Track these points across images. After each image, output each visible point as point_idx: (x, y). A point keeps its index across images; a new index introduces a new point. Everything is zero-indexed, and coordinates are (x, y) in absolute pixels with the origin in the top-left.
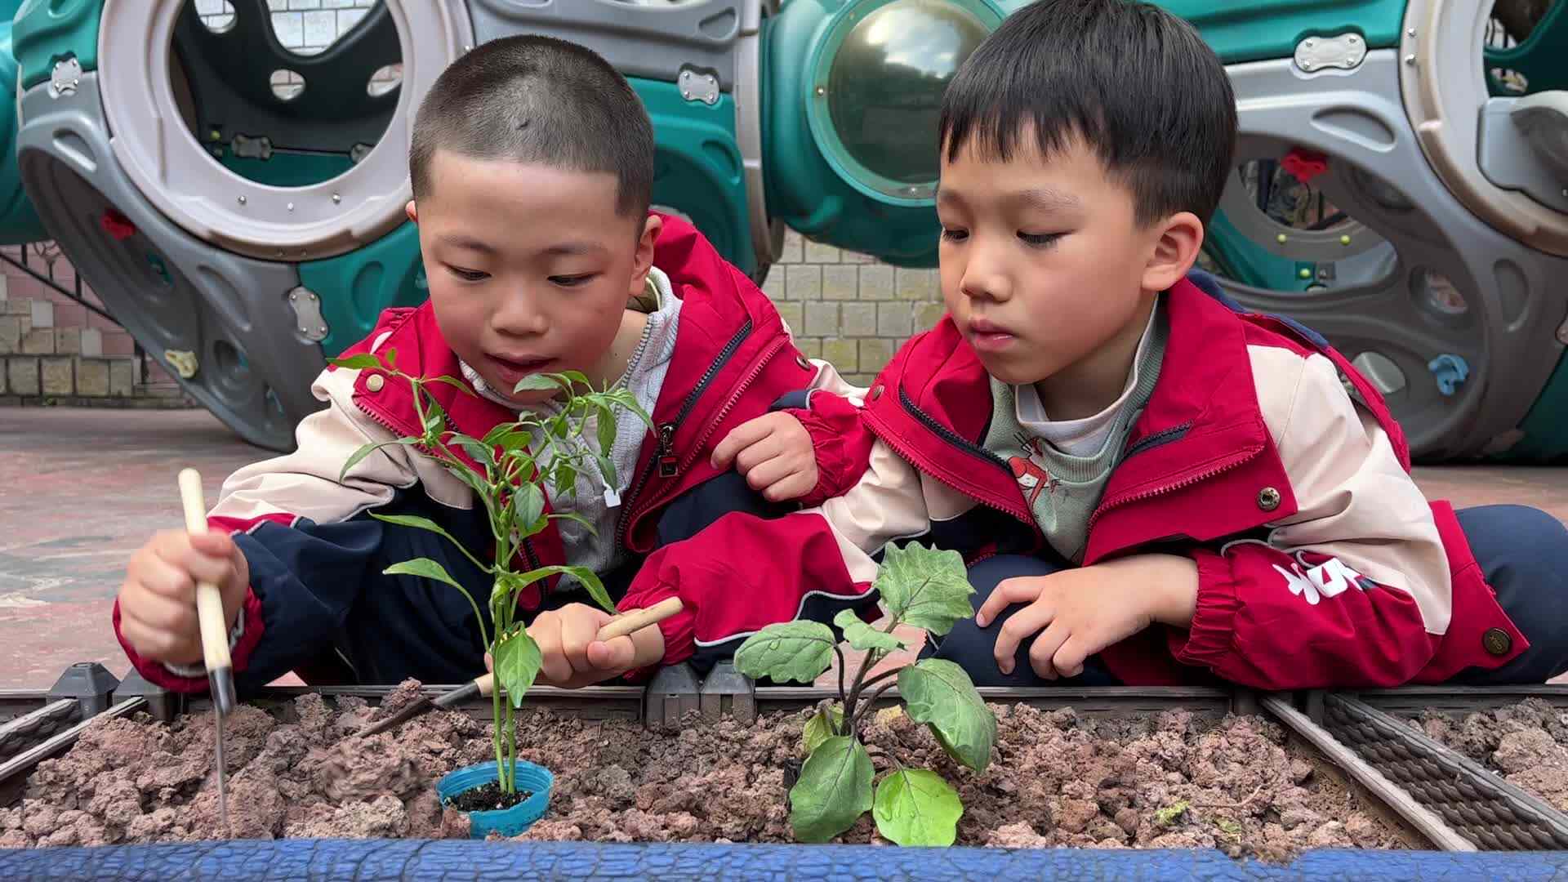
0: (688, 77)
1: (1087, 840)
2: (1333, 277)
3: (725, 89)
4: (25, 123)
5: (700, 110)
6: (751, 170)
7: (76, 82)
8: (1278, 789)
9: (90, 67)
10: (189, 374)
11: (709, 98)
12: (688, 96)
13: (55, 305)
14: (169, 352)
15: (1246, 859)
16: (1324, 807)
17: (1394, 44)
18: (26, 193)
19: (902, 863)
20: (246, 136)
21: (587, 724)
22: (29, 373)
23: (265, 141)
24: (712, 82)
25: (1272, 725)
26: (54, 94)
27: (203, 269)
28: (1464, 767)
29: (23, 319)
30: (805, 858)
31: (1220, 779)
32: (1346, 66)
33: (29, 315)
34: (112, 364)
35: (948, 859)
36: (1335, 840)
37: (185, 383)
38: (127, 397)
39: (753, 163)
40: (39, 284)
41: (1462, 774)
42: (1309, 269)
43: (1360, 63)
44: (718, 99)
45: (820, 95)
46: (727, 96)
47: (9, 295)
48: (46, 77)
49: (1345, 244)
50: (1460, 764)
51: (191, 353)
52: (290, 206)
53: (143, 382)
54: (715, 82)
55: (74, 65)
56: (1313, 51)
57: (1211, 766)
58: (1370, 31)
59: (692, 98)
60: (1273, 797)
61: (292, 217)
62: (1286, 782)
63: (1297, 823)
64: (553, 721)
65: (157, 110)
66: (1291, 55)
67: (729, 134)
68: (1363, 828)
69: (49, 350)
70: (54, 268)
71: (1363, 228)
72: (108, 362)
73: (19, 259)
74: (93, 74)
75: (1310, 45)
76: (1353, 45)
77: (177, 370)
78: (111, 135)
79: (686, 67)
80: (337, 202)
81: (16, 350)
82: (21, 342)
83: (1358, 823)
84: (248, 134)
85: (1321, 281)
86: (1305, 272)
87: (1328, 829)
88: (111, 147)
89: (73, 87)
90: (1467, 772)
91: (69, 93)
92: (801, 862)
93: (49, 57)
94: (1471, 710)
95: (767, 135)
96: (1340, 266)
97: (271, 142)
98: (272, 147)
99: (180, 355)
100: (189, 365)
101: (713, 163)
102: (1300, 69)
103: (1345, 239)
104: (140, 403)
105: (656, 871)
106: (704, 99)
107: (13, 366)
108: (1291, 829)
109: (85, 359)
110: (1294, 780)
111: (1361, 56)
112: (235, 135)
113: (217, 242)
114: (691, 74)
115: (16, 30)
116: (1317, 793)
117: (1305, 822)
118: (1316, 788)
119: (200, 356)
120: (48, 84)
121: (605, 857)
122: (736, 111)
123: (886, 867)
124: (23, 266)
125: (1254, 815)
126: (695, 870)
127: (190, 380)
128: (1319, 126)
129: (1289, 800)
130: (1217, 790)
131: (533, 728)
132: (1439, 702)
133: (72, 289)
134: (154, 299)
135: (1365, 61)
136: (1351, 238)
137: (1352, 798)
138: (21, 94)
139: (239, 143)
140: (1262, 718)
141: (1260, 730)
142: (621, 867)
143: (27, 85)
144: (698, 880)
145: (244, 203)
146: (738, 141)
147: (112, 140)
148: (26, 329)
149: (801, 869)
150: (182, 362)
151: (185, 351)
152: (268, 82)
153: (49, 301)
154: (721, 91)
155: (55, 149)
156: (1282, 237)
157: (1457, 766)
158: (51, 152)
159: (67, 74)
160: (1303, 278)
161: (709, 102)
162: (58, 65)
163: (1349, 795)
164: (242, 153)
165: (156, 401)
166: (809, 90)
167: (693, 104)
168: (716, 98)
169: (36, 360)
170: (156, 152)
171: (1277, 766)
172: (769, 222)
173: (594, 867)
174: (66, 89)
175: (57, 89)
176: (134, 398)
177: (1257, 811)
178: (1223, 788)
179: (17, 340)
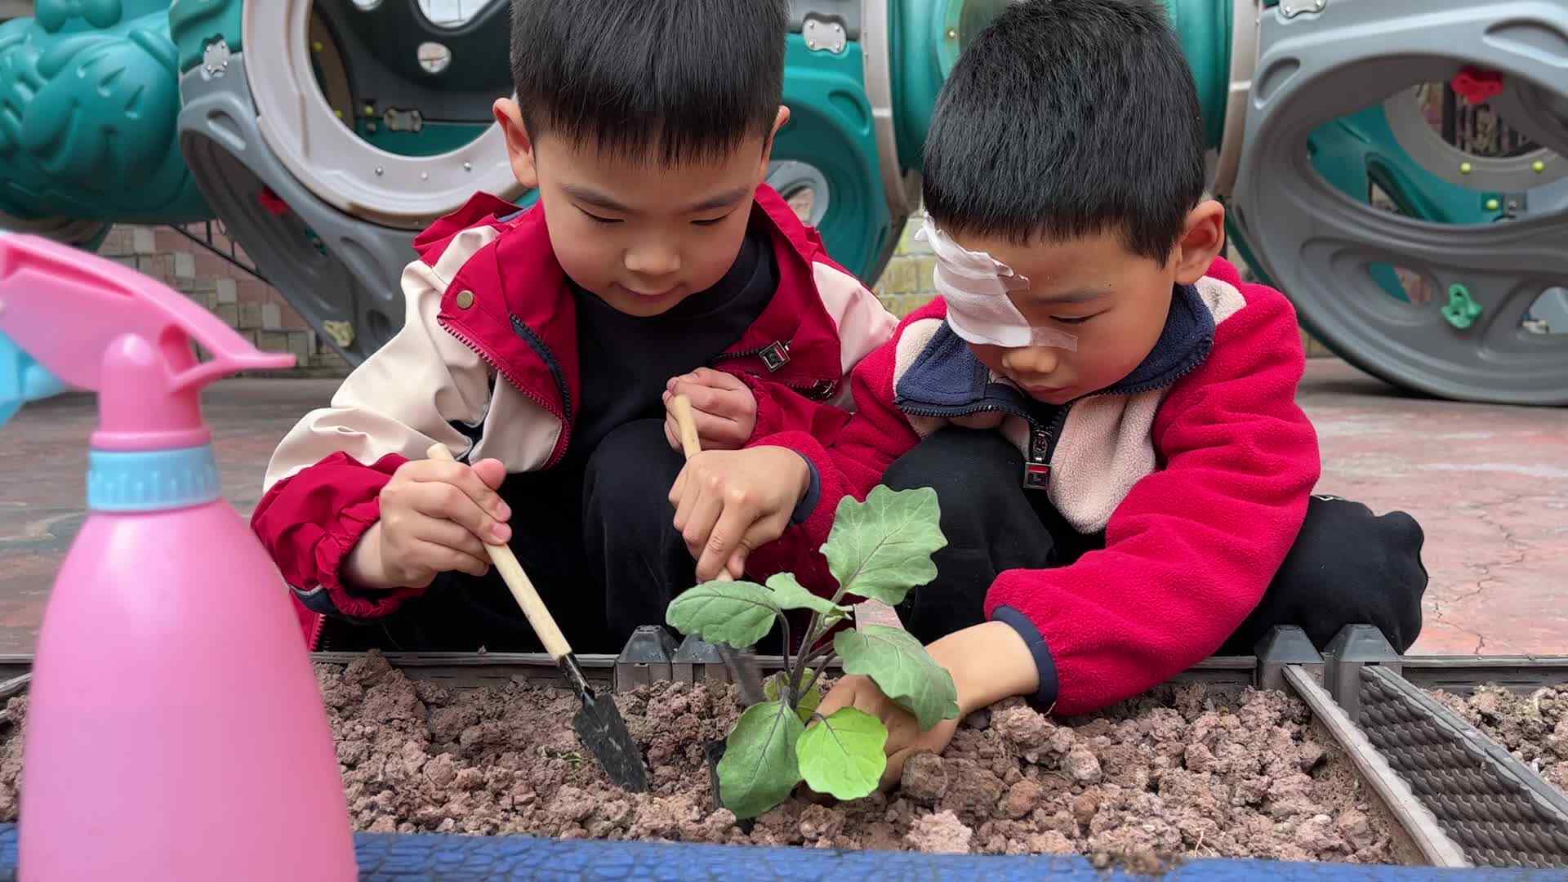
0: (812, 27)
1: (1030, 831)
2: (1524, 207)
3: (852, 37)
4: (186, 102)
5: (826, 60)
6: (882, 120)
7: (225, 64)
8: (1278, 775)
9: (236, 48)
10: (346, 343)
11: (834, 48)
12: (813, 46)
13: (238, 282)
14: (327, 322)
15: (1110, 870)
16: (1331, 797)
18: (192, 175)
19: (712, 865)
20: (398, 110)
21: (562, 694)
23: (416, 113)
24: (838, 31)
25: (1294, 701)
26: (206, 76)
27: (347, 240)
28: (1489, 754)
29: (210, 295)
30: (606, 857)
31: (1211, 763)
33: (214, 291)
34: (290, 336)
35: (767, 863)
36: (1322, 836)
37: (342, 352)
38: (304, 368)
39: (884, 112)
40: (226, 262)
41: (1488, 764)
42: (1497, 200)
44: (846, 46)
45: (953, 38)
46: (854, 45)
47: (197, 272)
48: (198, 61)
49: (1538, 172)
50: (1486, 751)
51: (347, 324)
52: (424, 176)
53: (318, 352)
54: (842, 32)
55: (223, 47)
57: (1203, 748)
59: (817, 48)
60: (1270, 784)
61: (424, 186)
62: (1288, 767)
63: (1288, 815)
64: (527, 690)
65: (300, 90)
67: (859, 86)
68: (1355, 824)
71: (1555, 156)
72: (286, 334)
73: (204, 239)
74: (240, 55)
77: (334, 340)
78: (257, 113)
79: (811, 16)
80: (468, 169)
83: (1351, 818)
84: (398, 107)
85: (1511, 213)
86: (1493, 203)
87: (1314, 824)
88: (258, 125)
89: (222, 69)
90: (1492, 760)
91: (219, 75)
92: (599, 862)
93: (201, 40)
94: (1539, 684)
95: (898, 83)
96: (1532, 195)
97: (420, 113)
98: (423, 119)
99: (337, 325)
100: (346, 334)
101: (839, 113)
103: (1539, 165)
104: (315, 373)
105: (442, 868)
106: (830, 48)
108: (1280, 822)
109: (265, 332)
110: (1302, 765)
112: (387, 110)
113: (357, 214)
114: (817, 24)
115: (172, 15)
116: (1328, 779)
117: (1298, 814)
118: (1327, 774)
119: (355, 327)
120: (202, 67)
121: (394, 851)
122: (864, 58)
123: (693, 870)
124: (208, 245)
125: (1248, 803)
126: (484, 869)
127: (348, 349)
128: (1492, 42)
129: (1287, 788)
130: (1206, 775)
131: (507, 698)
132: (1501, 676)
133: (251, 266)
134: (311, 271)
136: (1546, 165)
137: (1360, 787)
138: (181, 77)
139: (390, 117)
140: (1283, 694)
141: (1278, 707)
142: (406, 863)
143: (185, 70)
144: (485, 879)
145: (380, 174)
146: (867, 93)
147: (259, 119)
148: (212, 304)
149: (598, 870)
150: (339, 332)
151: (342, 321)
152: (415, 55)
153: (232, 277)
154: (848, 39)
155: (209, 129)
156: (1466, 167)
157: (1483, 753)
158: (206, 132)
159: (218, 55)
160: (1491, 210)
161: (835, 51)
162: (209, 48)
163: (1356, 784)
164: (395, 126)
165: (328, 371)
166: (939, 33)
167: (820, 54)
168: (842, 48)
170: (299, 126)
171: (1280, 748)
172: (904, 174)
173: (378, 863)
174: (217, 71)
175: (209, 71)
176: (311, 368)
177: (1251, 799)
178: (1214, 773)
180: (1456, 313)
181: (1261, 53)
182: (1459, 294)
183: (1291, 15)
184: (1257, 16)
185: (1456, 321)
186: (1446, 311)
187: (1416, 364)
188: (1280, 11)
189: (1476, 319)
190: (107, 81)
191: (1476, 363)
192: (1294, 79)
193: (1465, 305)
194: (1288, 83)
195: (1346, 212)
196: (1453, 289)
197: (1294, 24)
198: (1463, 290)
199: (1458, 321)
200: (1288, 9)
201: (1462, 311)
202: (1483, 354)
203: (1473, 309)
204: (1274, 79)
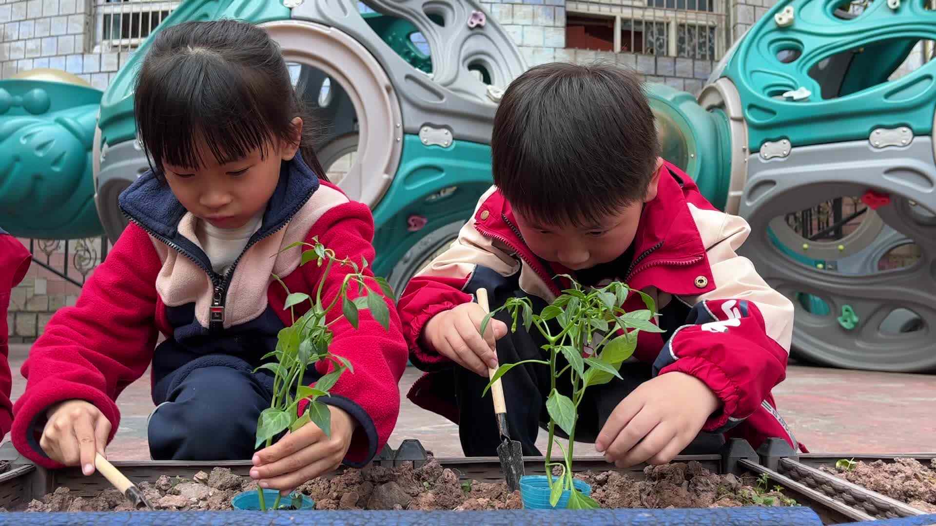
13: (49, 281)
17: (929, 133)
22: (30, 322)
29: (28, 289)
32: (901, 145)
33: (33, 286)
40: (41, 268)
42: (822, 264)
43: (910, 144)
48: (130, 137)
49: (841, 251)
56: (880, 137)
58: (915, 126)
66: (867, 138)
69: (45, 308)
70: (51, 258)
75: (878, 133)
76: (905, 133)
81: (22, 308)
82: (26, 304)
86: (821, 266)
96: (840, 263)
102: (872, 146)
103: (841, 247)
107: (19, 319)
111: (910, 140)
128: (888, 178)
133: (62, 271)
135: (912, 143)
136: (845, 247)
143: (113, 144)
148: (30, 295)
153: (45, 278)
156: (805, 246)
169: (35, 315)
179: (23, 302)
180: (846, 321)
181: (748, 177)
182: (847, 310)
183: (768, 158)
184: (745, 158)
185: (844, 325)
186: (840, 319)
187: (821, 348)
188: (760, 156)
189: (856, 324)
190: (41, 147)
191: (854, 348)
192: (773, 191)
193: (850, 316)
194: (767, 193)
195: (787, 264)
196: (844, 308)
197: (770, 163)
198: (850, 308)
199: (847, 325)
200: (766, 155)
201: (849, 320)
202: (859, 344)
203: (855, 319)
204: (757, 192)
